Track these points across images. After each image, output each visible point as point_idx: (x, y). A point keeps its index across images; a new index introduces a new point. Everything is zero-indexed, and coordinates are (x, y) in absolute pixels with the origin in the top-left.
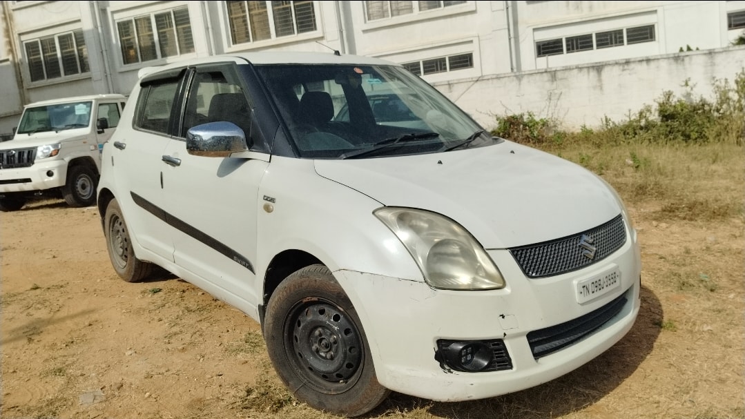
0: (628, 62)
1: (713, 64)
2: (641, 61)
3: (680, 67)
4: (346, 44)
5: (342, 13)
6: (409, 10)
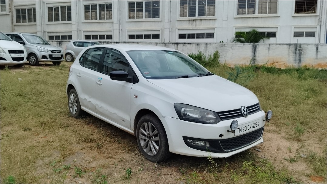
0: (185, 43)
1: (207, 47)
2: (188, 44)
3: (198, 47)
4: (120, 26)
5: (120, 15)
6: (142, 17)
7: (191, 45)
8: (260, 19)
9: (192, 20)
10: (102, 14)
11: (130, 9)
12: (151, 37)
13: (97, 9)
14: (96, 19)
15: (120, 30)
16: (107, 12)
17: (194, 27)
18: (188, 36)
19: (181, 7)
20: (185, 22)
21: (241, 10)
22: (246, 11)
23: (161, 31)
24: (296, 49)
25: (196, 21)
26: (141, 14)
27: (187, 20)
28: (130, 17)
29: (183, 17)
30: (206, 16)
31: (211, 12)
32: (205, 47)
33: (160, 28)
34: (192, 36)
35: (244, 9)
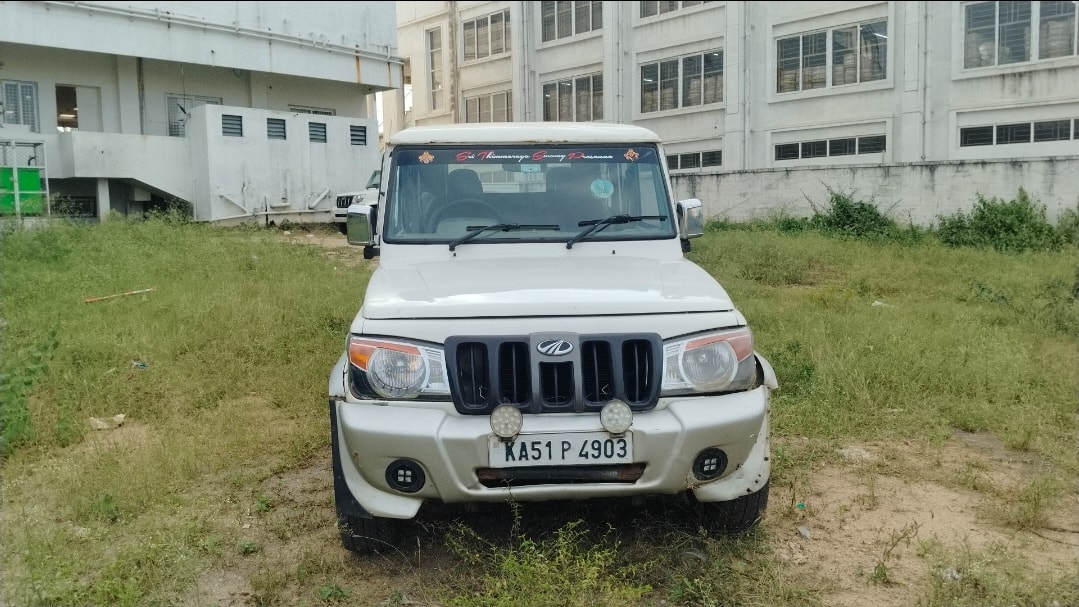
0: (962, 164)
1: (1054, 173)
2: (976, 164)
3: (1018, 173)
4: (747, 118)
5: (747, 85)
6: (823, 83)
7: (989, 168)
9: (1014, 75)
10: (692, 87)
11: (784, 60)
12: (854, 146)
13: (677, 76)
14: (675, 105)
15: (747, 131)
16: (708, 80)
17: (1023, 98)
18: (999, 135)
19: (968, 33)
20: (983, 85)
23: (889, 122)
25: (1030, 77)
26: (818, 72)
27: (995, 76)
28: (780, 88)
29: (980, 65)
30: (1074, 56)
32: (1045, 175)
33: (890, 114)
34: (1015, 133)
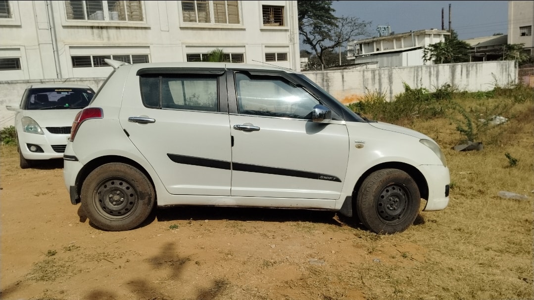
8: (220, 32)
9: (98, 27)
17: (105, 42)
18: (94, 61)
21: (187, 13)
22: (196, 17)
24: (323, 80)
25: (107, 30)
27: (88, 27)
30: (127, 21)
31: (134, 13)
33: (22, 43)
35: (191, 13)
